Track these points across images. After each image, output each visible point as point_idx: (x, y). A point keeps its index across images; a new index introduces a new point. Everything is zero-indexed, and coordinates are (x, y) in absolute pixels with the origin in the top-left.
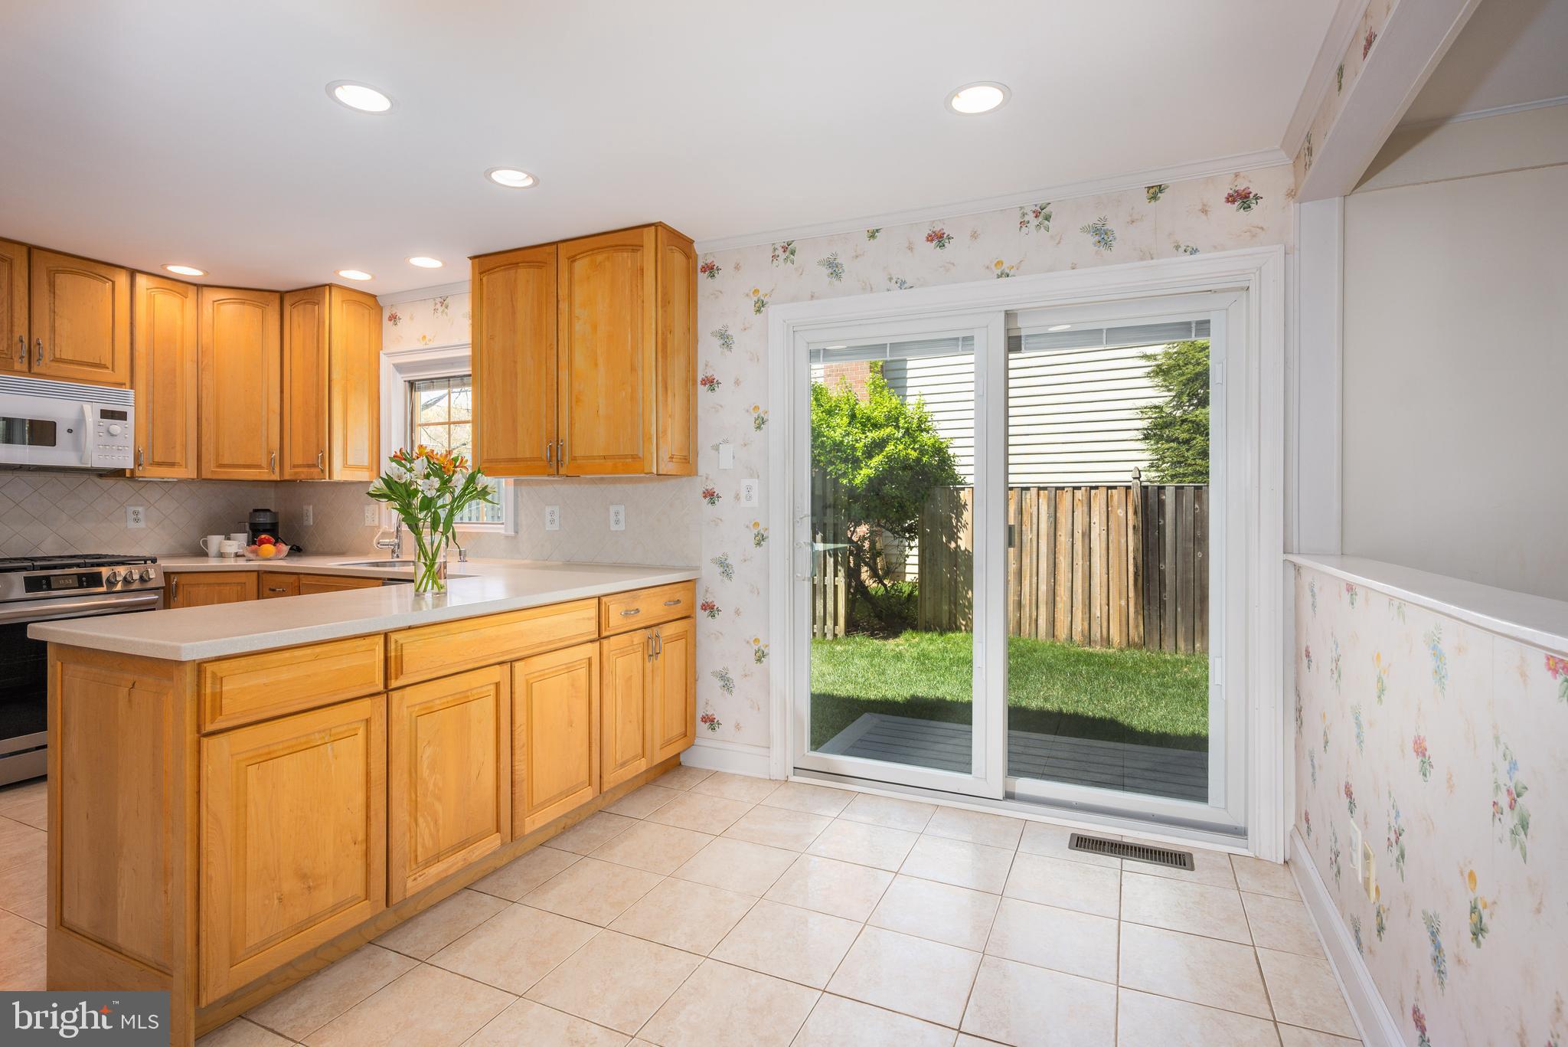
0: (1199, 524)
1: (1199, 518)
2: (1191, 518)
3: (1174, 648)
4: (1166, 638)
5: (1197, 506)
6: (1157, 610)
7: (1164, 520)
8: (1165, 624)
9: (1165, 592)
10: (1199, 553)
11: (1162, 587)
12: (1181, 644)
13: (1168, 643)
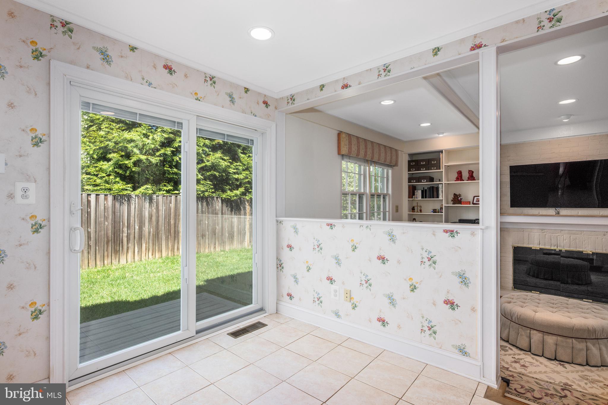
0: (106, 210)
1: (106, 208)
2: (103, 208)
3: (95, 265)
4: (91, 262)
5: (105, 203)
6: (86, 250)
7: (90, 209)
8: (90, 256)
9: (91, 241)
10: (106, 222)
11: (89, 239)
12: (98, 263)
13: (92, 263)
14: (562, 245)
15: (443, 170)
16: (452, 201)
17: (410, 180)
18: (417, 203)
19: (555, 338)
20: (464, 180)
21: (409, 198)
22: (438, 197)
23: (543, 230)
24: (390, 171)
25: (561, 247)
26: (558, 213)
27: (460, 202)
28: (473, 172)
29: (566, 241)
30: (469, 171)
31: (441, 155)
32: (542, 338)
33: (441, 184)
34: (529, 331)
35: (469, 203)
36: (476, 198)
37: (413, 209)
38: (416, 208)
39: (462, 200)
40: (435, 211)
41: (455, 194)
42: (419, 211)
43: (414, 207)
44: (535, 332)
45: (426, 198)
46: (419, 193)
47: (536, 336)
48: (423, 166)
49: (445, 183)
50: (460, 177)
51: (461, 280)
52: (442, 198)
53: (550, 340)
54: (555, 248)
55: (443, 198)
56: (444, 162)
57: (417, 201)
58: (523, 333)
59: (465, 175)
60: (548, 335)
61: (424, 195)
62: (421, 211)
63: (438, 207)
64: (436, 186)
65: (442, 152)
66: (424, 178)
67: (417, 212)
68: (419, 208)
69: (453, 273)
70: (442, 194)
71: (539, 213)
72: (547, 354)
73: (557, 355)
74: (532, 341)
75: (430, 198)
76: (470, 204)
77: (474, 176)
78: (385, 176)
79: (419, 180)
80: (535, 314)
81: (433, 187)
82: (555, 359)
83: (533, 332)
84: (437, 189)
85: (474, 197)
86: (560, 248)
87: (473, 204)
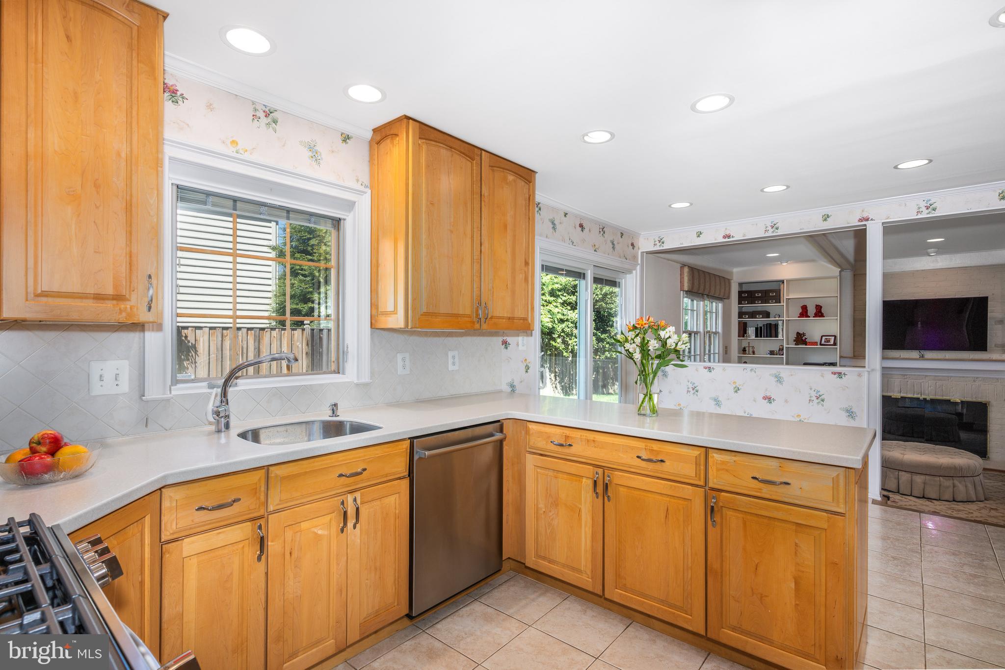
14: (927, 392)
15: (785, 304)
16: (795, 341)
17: (741, 314)
18: (749, 343)
19: (923, 477)
20: (809, 317)
21: (739, 337)
22: (777, 336)
23: (905, 375)
24: (720, 305)
25: (926, 395)
26: (923, 356)
27: (805, 342)
28: (821, 307)
29: (932, 388)
30: (817, 306)
31: (782, 286)
32: (910, 479)
33: (781, 320)
34: (897, 473)
35: (816, 343)
36: (824, 338)
37: (744, 350)
38: (747, 349)
39: (806, 340)
40: (772, 353)
41: (798, 333)
42: (751, 352)
43: (745, 348)
44: (903, 473)
45: (761, 337)
46: (751, 331)
47: (905, 477)
48: (758, 298)
49: (786, 320)
50: (804, 313)
51: (848, 414)
52: (781, 336)
53: (919, 479)
54: (919, 396)
55: (783, 337)
56: (785, 295)
57: (748, 341)
58: (891, 476)
59: (812, 310)
60: (916, 475)
61: (759, 333)
62: (754, 353)
63: (776, 349)
64: (773, 323)
65: (783, 282)
66: (759, 313)
67: (749, 354)
68: (751, 350)
69: (840, 409)
70: (783, 333)
71: (900, 356)
72: (915, 493)
73: (926, 493)
74: (900, 482)
75: (767, 337)
76: (817, 345)
77: (823, 312)
78: (714, 311)
79: (753, 315)
80: (903, 457)
81: (770, 324)
82: (923, 497)
83: (900, 473)
84: (776, 326)
85: (822, 337)
86: (925, 397)
87: (821, 345)
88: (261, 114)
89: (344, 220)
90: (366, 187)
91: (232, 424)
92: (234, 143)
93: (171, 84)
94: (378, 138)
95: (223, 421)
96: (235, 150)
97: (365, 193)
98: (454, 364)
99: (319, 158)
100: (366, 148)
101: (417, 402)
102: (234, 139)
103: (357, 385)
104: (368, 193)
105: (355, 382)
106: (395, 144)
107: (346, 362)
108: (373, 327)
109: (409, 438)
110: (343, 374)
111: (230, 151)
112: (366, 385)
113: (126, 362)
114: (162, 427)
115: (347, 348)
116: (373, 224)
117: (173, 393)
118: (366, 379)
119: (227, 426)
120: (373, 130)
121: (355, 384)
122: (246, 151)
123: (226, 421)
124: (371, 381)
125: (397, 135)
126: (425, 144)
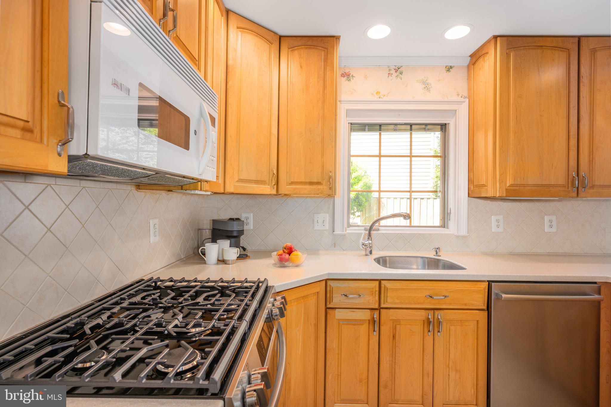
88: (393, 72)
89: (448, 124)
90: (465, 97)
91: (373, 252)
92: (378, 93)
93: (347, 72)
94: (474, 60)
95: (369, 250)
96: (378, 97)
97: (464, 102)
98: (551, 226)
99: (430, 87)
100: (465, 70)
101: (510, 254)
102: (378, 91)
103: (457, 237)
104: (466, 102)
105: (455, 234)
106: (486, 60)
107: (449, 220)
108: (470, 196)
109: (488, 281)
110: (447, 228)
111: (375, 98)
112: (464, 237)
113: (327, 215)
114: (342, 248)
115: (450, 210)
116: (470, 123)
117: (347, 231)
118: (464, 232)
119: (371, 252)
120: (470, 56)
121: (455, 235)
122: (385, 95)
123: (370, 250)
124: (468, 235)
125: (487, 53)
126: (513, 51)
